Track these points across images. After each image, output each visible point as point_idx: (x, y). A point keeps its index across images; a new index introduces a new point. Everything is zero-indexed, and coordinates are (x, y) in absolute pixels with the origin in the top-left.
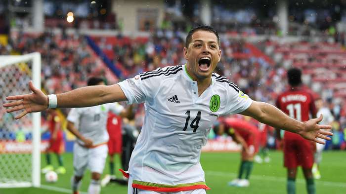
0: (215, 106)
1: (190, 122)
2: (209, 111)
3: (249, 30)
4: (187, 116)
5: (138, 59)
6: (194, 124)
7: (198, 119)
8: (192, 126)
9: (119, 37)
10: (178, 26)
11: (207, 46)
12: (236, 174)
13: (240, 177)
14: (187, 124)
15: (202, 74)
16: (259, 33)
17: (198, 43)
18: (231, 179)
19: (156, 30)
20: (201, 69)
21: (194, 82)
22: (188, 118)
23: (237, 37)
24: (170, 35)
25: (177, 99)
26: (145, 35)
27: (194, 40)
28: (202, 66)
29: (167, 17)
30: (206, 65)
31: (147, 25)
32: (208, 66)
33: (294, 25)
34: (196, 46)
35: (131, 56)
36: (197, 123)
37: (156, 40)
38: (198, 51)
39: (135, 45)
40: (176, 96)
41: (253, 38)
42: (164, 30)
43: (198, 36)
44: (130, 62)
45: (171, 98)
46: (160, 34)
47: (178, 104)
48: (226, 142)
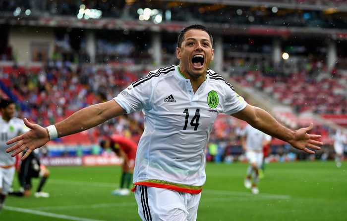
0: (214, 102)
1: (190, 120)
2: (207, 107)
3: (128, 61)
4: (185, 114)
5: (32, 86)
6: (195, 122)
7: (197, 117)
8: (192, 124)
9: (15, 67)
10: (67, 57)
11: (200, 44)
12: (118, 184)
13: (122, 187)
14: (186, 122)
15: (196, 72)
16: (137, 62)
17: (190, 41)
18: (115, 189)
19: (48, 61)
20: (195, 67)
21: (187, 80)
22: (187, 117)
23: (118, 66)
24: (60, 64)
25: (173, 99)
26: (38, 65)
27: (186, 39)
28: (195, 64)
29: (58, 50)
30: (199, 63)
31: (39, 57)
32: (202, 64)
33: (166, 56)
34: (189, 44)
35: (26, 83)
36: (197, 121)
37: (48, 70)
38: (191, 49)
39: (29, 74)
40: (171, 95)
41: (132, 67)
42: (55, 61)
43: (190, 35)
44: (24, 89)
45: (167, 98)
46: (51, 64)
47: (174, 103)
48: (109, 157)
